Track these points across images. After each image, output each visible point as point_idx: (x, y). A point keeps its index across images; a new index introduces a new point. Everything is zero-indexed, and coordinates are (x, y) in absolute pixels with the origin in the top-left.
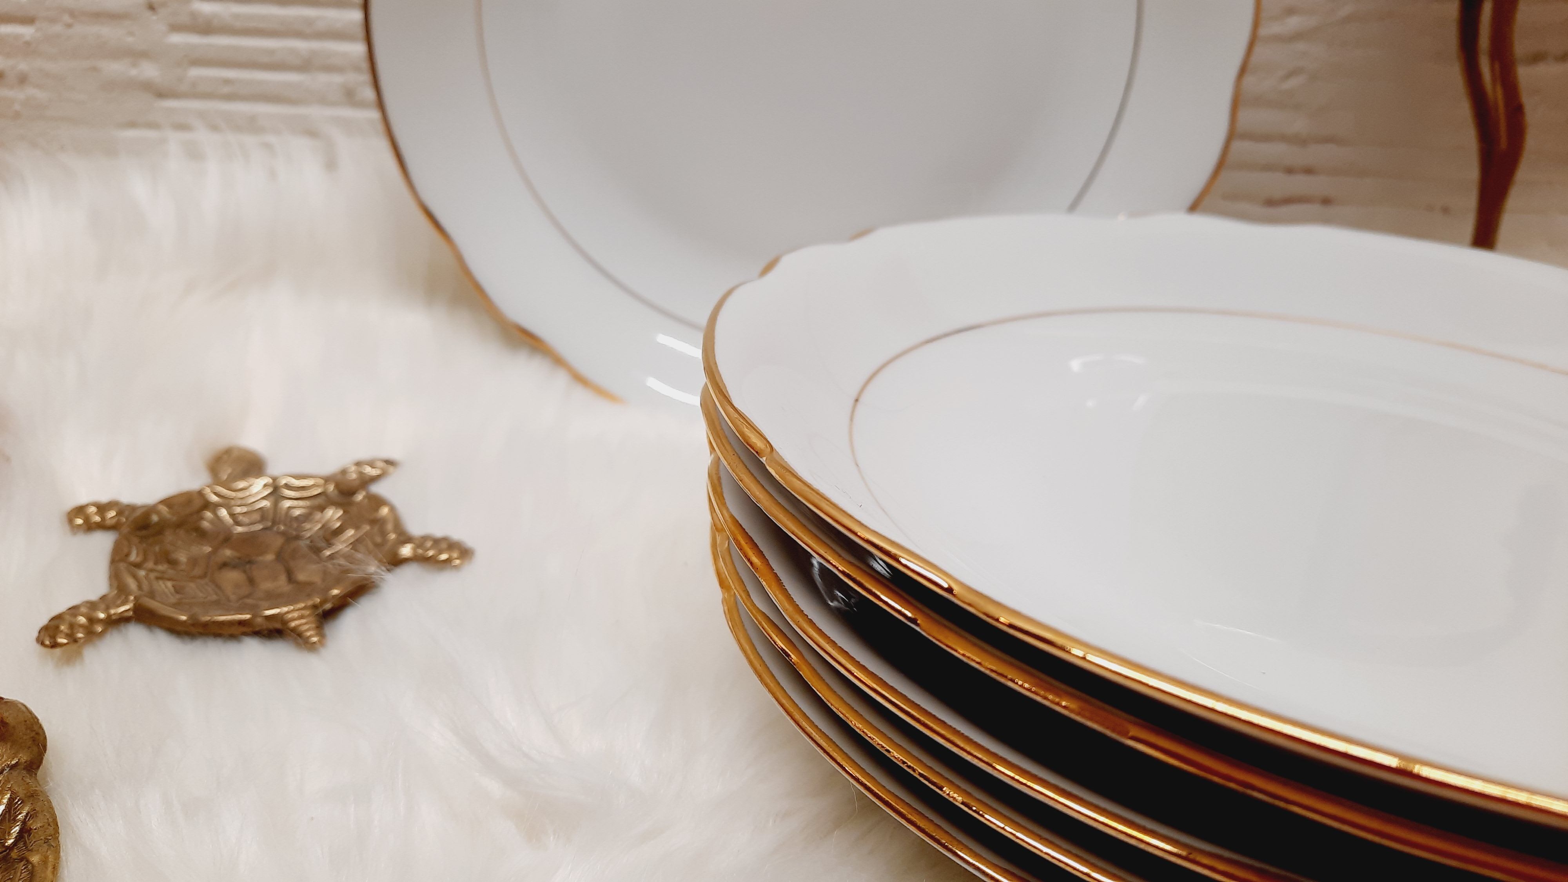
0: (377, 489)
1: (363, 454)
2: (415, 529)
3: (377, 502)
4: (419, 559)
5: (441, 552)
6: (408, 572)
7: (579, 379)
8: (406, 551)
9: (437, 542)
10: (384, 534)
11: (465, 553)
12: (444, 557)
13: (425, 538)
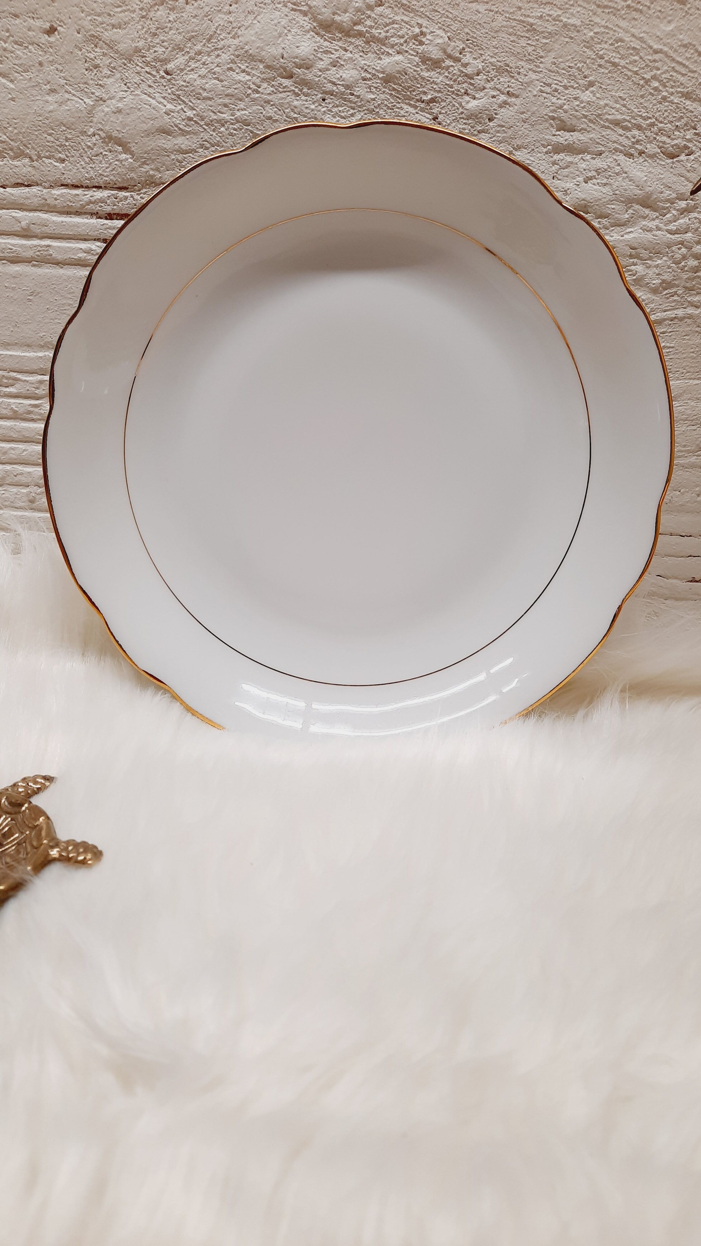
0: (36, 801)
1: (30, 773)
2: (63, 835)
3: (38, 812)
4: (65, 859)
5: (79, 854)
6: (54, 872)
7: (189, 709)
8: (54, 853)
9: (76, 845)
10: (39, 837)
11: (97, 854)
12: (81, 858)
13: (68, 843)
